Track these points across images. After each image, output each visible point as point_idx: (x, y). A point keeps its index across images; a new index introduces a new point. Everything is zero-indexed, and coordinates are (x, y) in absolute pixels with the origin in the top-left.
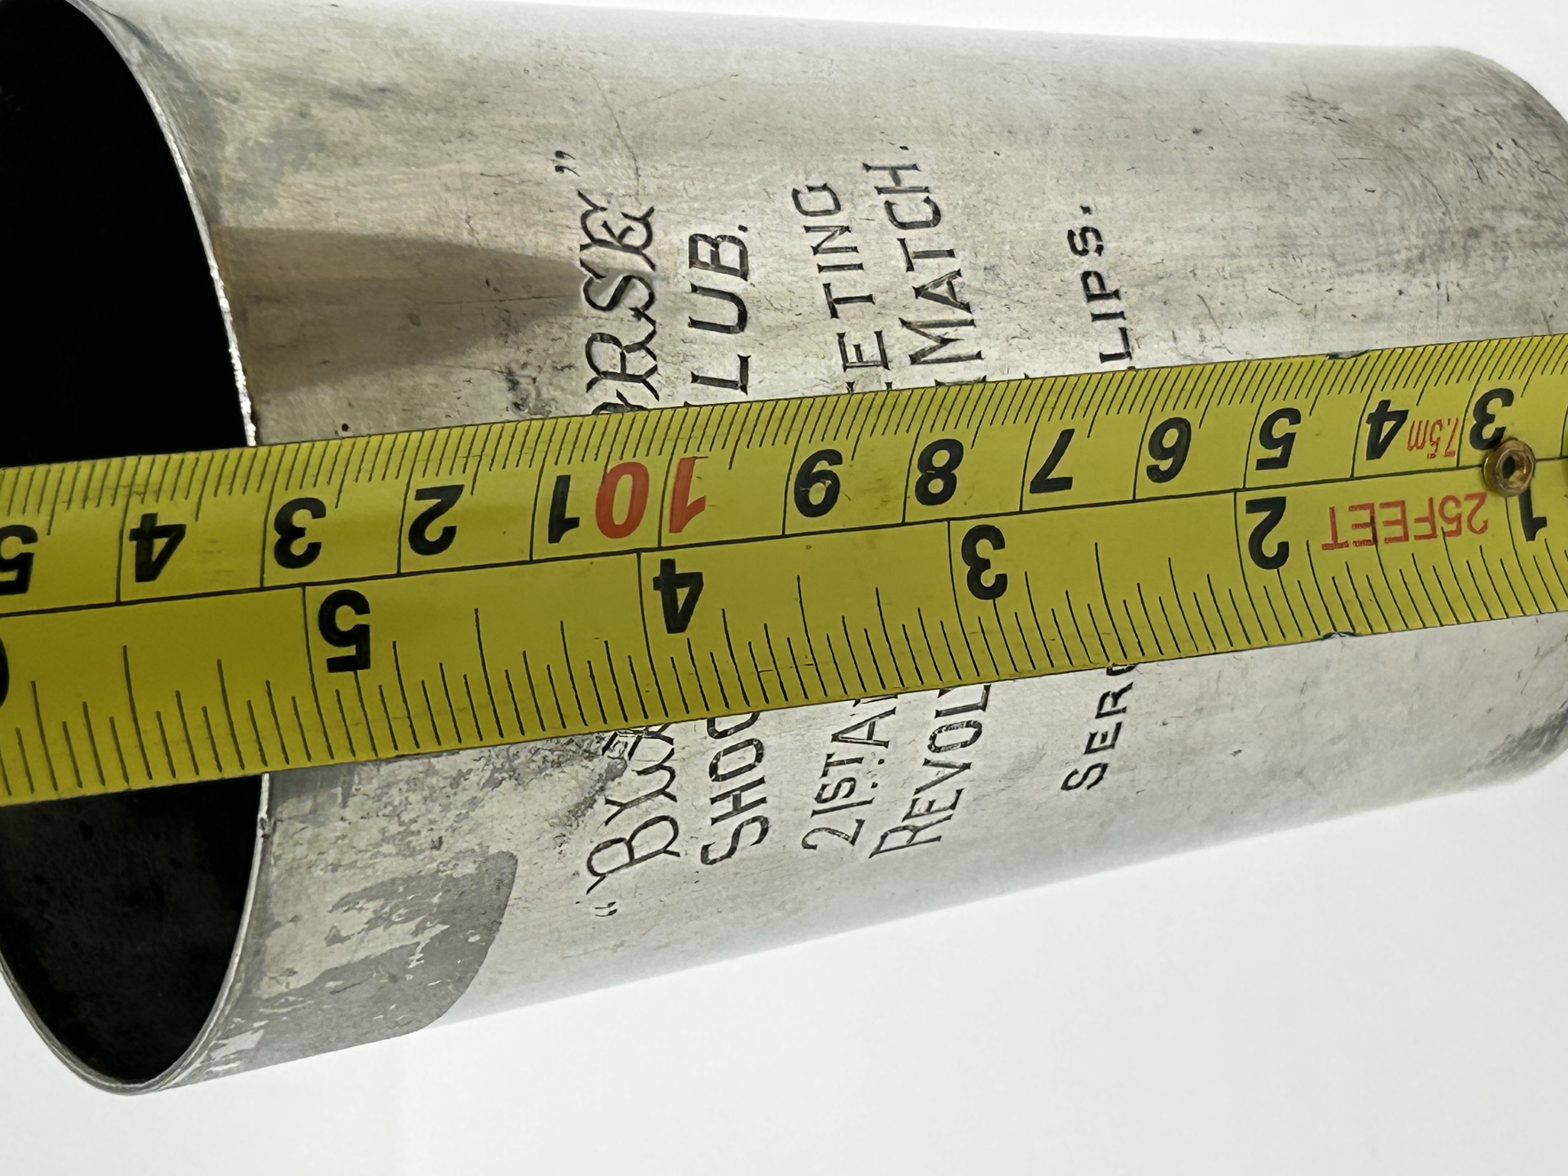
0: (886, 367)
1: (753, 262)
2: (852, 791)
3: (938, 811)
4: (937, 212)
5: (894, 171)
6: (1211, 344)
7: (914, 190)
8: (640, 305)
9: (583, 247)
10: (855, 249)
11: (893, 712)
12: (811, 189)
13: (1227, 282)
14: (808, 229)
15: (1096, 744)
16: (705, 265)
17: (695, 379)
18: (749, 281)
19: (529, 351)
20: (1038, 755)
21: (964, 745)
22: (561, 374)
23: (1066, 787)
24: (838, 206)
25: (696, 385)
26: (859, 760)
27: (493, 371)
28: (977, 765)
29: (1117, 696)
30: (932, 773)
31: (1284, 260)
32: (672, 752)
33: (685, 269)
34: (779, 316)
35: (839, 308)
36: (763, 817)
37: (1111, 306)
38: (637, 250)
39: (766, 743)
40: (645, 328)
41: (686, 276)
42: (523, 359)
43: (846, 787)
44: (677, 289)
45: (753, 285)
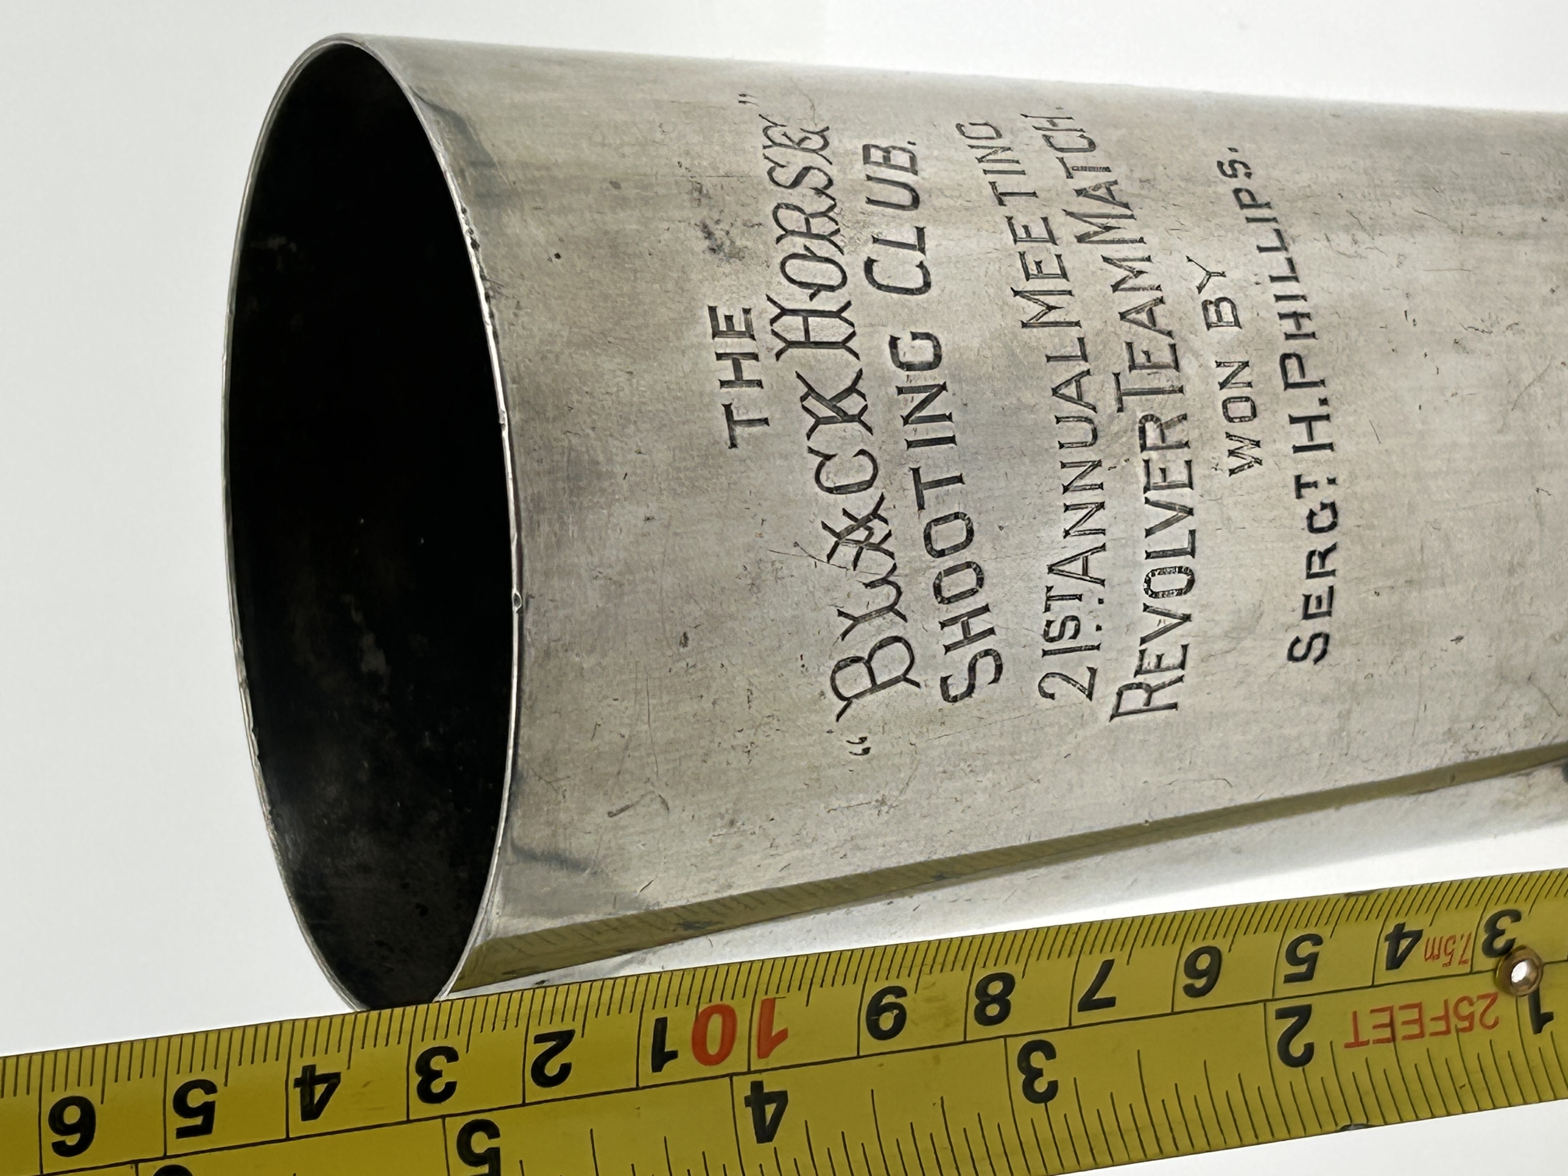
0: (1054, 243)
2: (1077, 632)
3: (1168, 669)
4: (1092, 145)
5: (1051, 120)
6: (1364, 247)
8: (820, 186)
9: (766, 147)
11: (1103, 547)
12: (973, 124)
13: (1373, 203)
14: (972, 147)
15: (1312, 610)
16: (878, 164)
17: (876, 240)
18: (920, 176)
19: (721, 212)
21: (1180, 592)
22: (752, 229)
23: (1291, 657)
24: (999, 135)
25: (877, 245)
26: (1079, 597)
27: (689, 225)
28: (1196, 616)
29: (1324, 556)
30: (1153, 622)
31: (1427, 191)
32: (895, 567)
33: (859, 164)
34: (951, 202)
35: (1006, 199)
36: (995, 651)
37: (1265, 213)
38: (814, 151)
39: (985, 567)
40: (824, 203)
41: (859, 170)
42: (716, 217)
43: (1071, 626)
44: (853, 178)
45: (924, 179)
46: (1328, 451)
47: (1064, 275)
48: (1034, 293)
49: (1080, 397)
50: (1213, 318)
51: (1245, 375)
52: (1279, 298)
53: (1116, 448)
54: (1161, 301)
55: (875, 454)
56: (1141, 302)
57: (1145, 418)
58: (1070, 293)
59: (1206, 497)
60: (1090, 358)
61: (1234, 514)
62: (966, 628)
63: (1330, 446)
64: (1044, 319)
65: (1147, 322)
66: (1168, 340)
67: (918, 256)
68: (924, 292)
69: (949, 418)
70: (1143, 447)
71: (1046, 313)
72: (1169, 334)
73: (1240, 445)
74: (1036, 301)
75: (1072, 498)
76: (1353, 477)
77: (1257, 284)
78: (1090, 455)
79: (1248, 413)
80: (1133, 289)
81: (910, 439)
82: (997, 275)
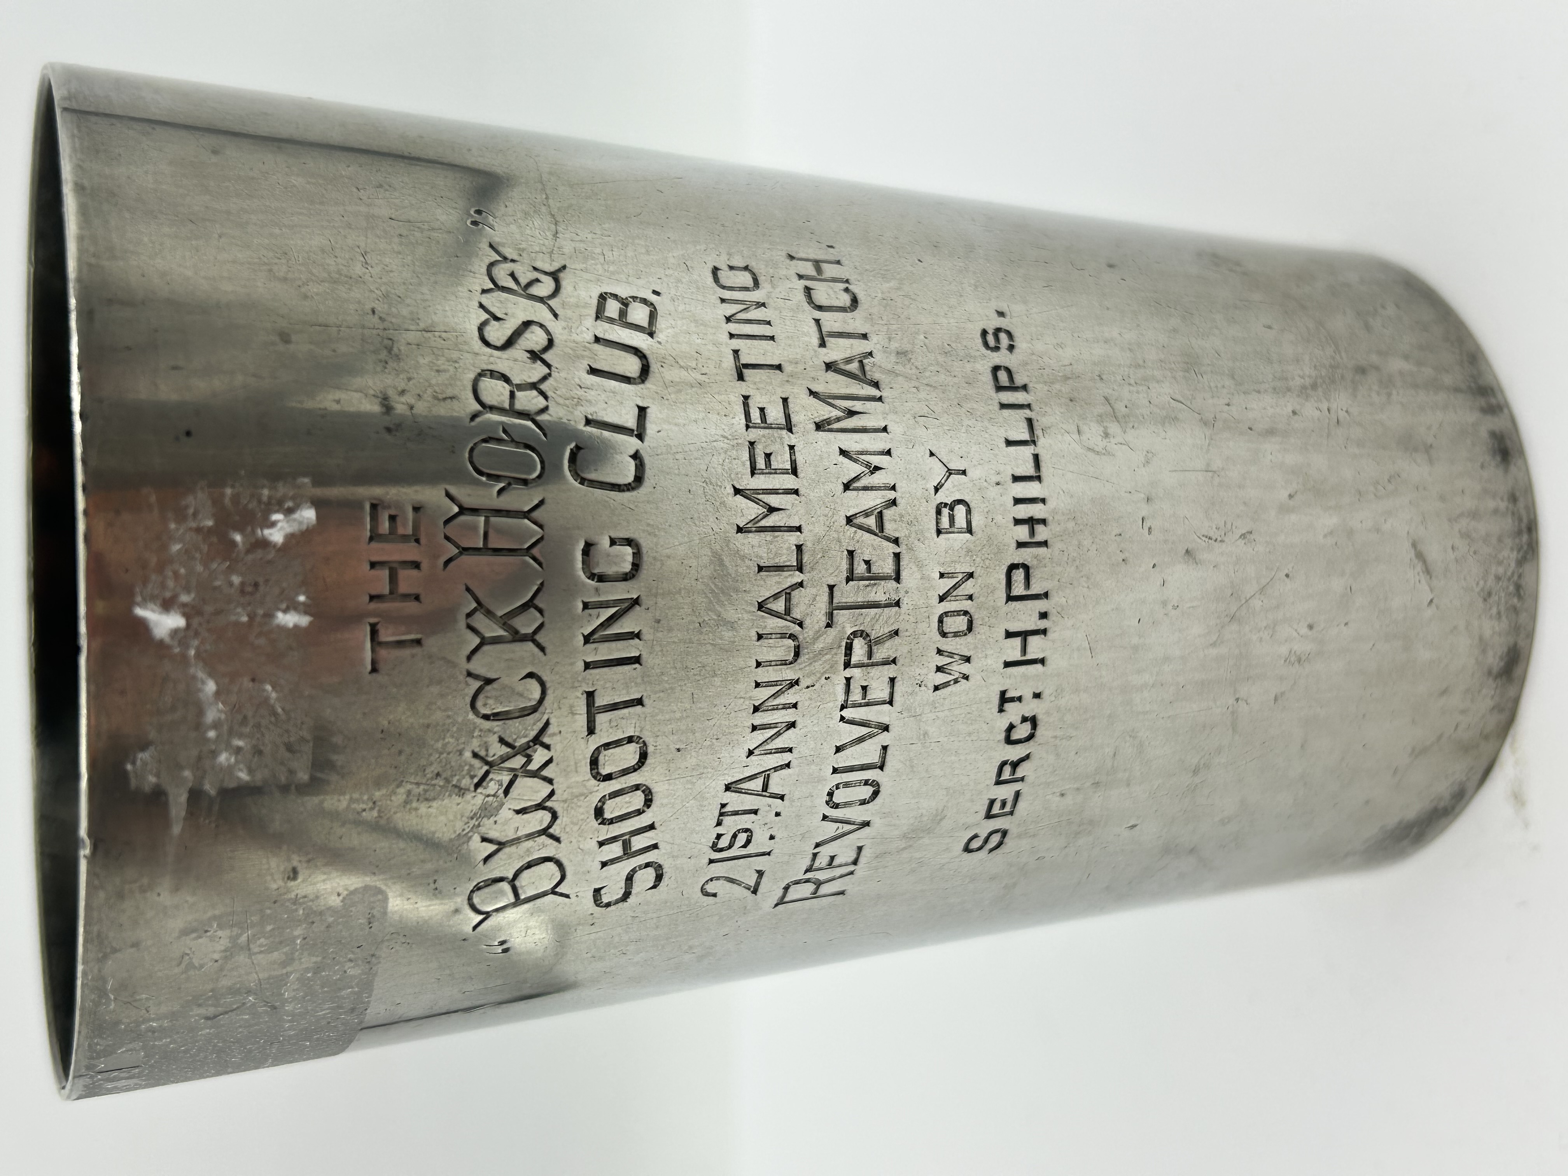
0: (790, 430)
1: (661, 323)
2: (748, 842)
3: (840, 866)
4: (855, 301)
5: (817, 264)
6: (1113, 441)
7: (834, 280)
8: (537, 348)
9: (484, 291)
10: (769, 323)
11: (788, 765)
12: (731, 268)
13: (1132, 388)
14: (723, 301)
15: (996, 810)
16: (611, 320)
17: (588, 422)
18: (656, 339)
19: (409, 379)
20: (939, 817)
21: (863, 802)
22: (442, 403)
23: (967, 849)
24: (756, 284)
25: (588, 429)
26: (755, 812)
27: (366, 395)
28: (877, 822)
29: (1015, 765)
30: (831, 829)
31: (1187, 374)
32: (552, 793)
33: (590, 321)
34: (684, 373)
35: (746, 372)
36: (656, 863)
37: (1019, 397)
38: (541, 300)
39: (655, 789)
40: (539, 370)
41: (590, 327)
42: (402, 385)
43: (742, 838)
44: (578, 338)
45: (660, 343)
46: (1039, 666)
47: (794, 471)
48: (756, 491)
49: (788, 611)
50: (945, 522)
51: (968, 587)
52: (1018, 501)
53: (818, 666)
54: (894, 503)
55: (545, 678)
56: (872, 504)
57: (854, 634)
58: (796, 492)
59: (905, 714)
60: (806, 568)
61: (932, 730)
62: (626, 845)
63: (1042, 661)
64: (763, 523)
65: (874, 527)
66: (892, 548)
67: (633, 443)
68: (633, 489)
69: (637, 636)
70: (847, 665)
71: (767, 515)
72: (896, 541)
73: (950, 660)
74: (756, 501)
75: (760, 719)
76: (1059, 692)
77: (998, 484)
78: (789, 674)
79: (964, 627)
80: (865, 488)
81: (589, 659)
82: (720, 470)
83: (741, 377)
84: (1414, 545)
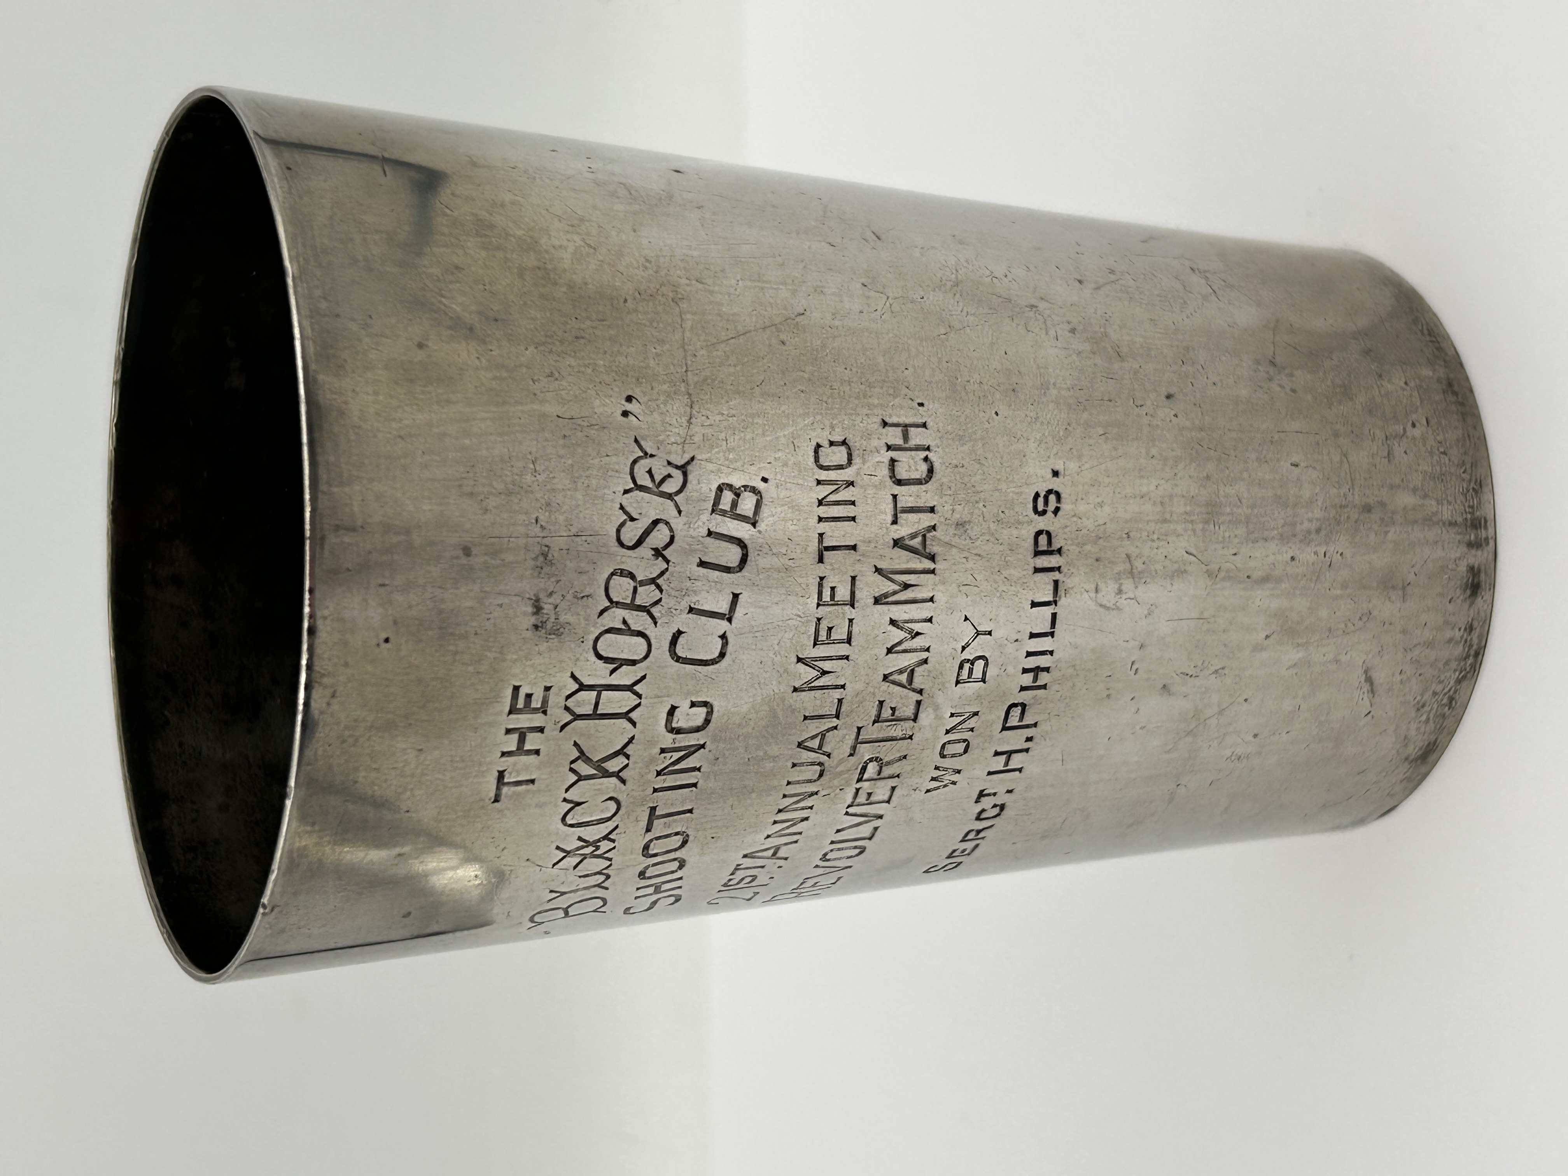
1: (765, 512)
2: (752, 881)
3: (820, 886)
4: (931, 472)
6: (1124, 596)
7: (918, 448)
8: (660, 545)
9: (626, 491)
10: (853, 503)
11: (796, 841)
13: (1153, 544)
14: (819, 482)
15: (956, 854)
16: (724, 513)
17: (691, 610)
19: (558, 582)
20: (908, 860)
21: (850, 857)
22: (580, 602)
23: (926, 872)
24: (850, 461)
25: (690, 616)
26: (763, 867)
27: (523, 599)
28: (857, 866)
29: (980, 831)
30: (819, 871)
31: (1206, 526)
32: (609, 866)
33: (706, 516)
34: (775, 560)
35: (826, 554)
36: (678, 895)
37: (1052, 561)
38: (669, 496)
39: (689, 859)
40: (659, 566)
41: (705, 522)
42: (551, 589)
43: (748, 879)
44: (694, 534)
45: (760, 532)
46: (1016, 773)
47: (849, 641)
48: (816, 659)
49: (820, 747)
50: (965, 674)
51: (972, 723)
52: (1029, 654)
53: (836, 782)
55: (621, 799)
56: (907, 663)
57: (870, 760)
58: (847, 658)
59: (898, 809)
60: (842, 717)
61: (917, 816)
62: (658, 888)
63: (1020, 770)
64: (815, 684)
65: (904, 681)
66: (917, 697)
67: (724, 626)
68: (716, 664)
69: (699, 769)
70: (859, 780)
71: (820, 677)
73: (944, 773)
74: (813, 667)
75: (782, 817)
76: (1028, 789)
77: (1017, 641)
78: (812, 788)
79: (961, 750)
80: (905, 651)
81: (656, 787)
82: (788, 644)
83: (821, 560)
84: (1366, 672)
